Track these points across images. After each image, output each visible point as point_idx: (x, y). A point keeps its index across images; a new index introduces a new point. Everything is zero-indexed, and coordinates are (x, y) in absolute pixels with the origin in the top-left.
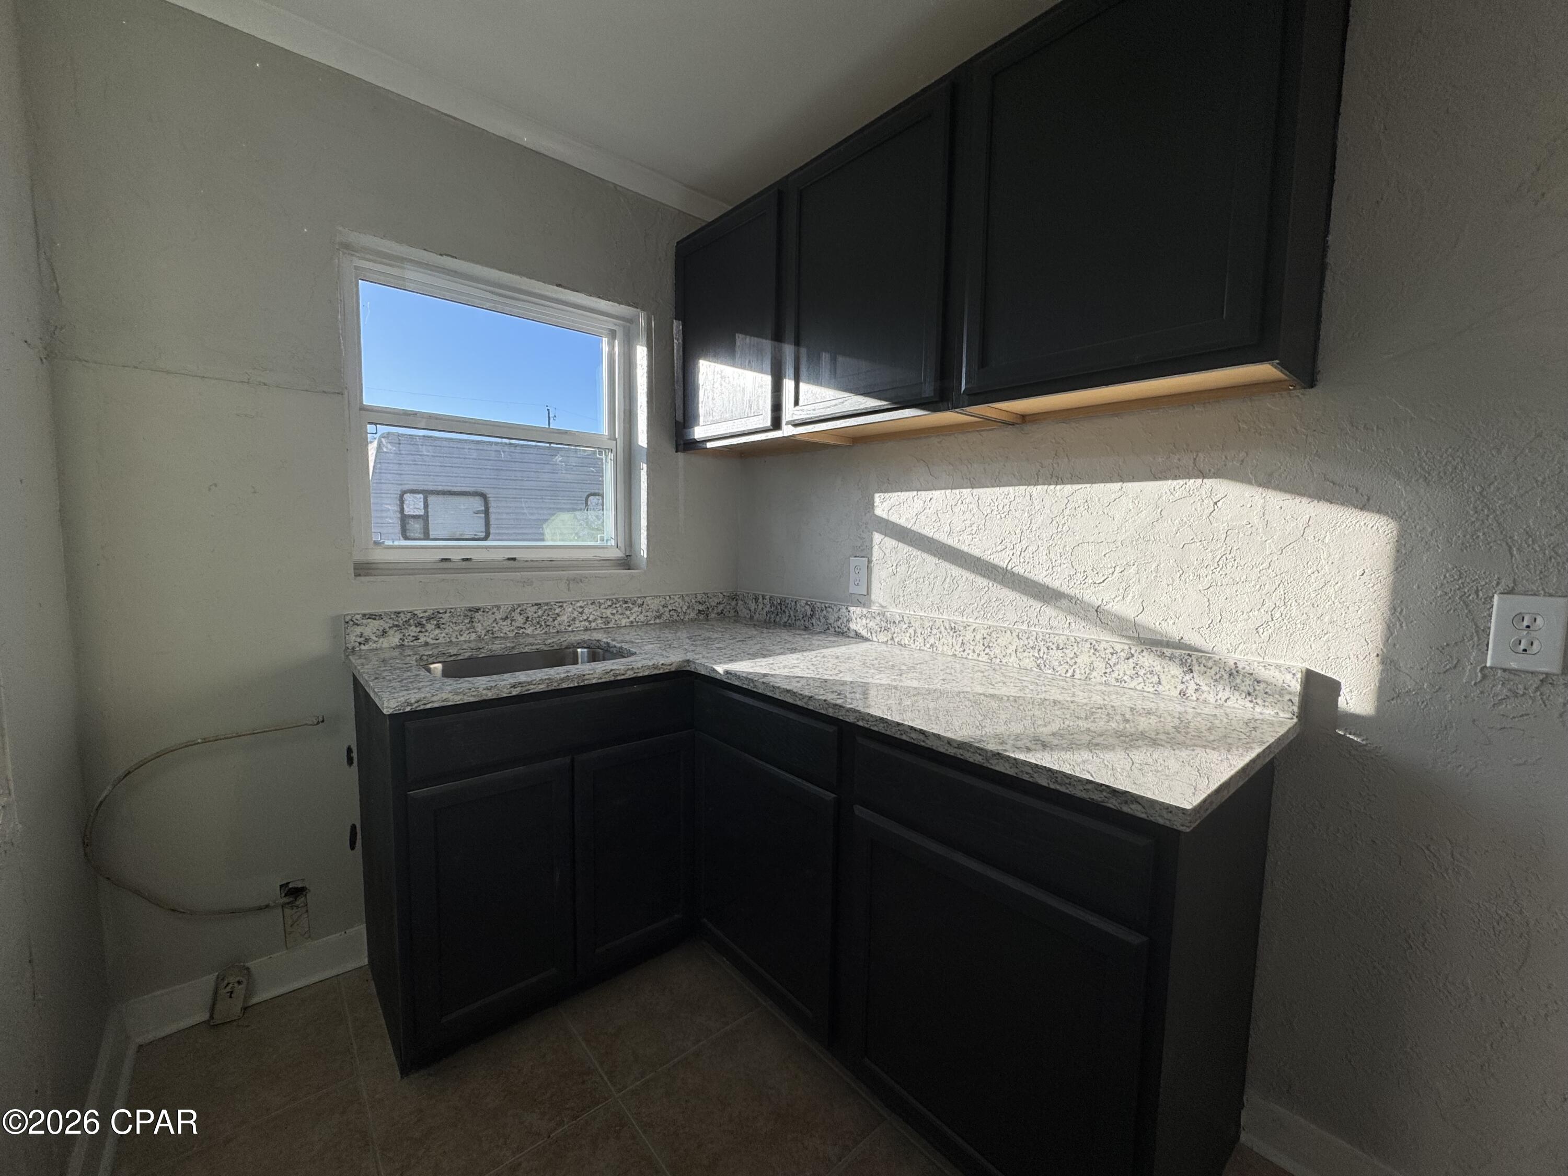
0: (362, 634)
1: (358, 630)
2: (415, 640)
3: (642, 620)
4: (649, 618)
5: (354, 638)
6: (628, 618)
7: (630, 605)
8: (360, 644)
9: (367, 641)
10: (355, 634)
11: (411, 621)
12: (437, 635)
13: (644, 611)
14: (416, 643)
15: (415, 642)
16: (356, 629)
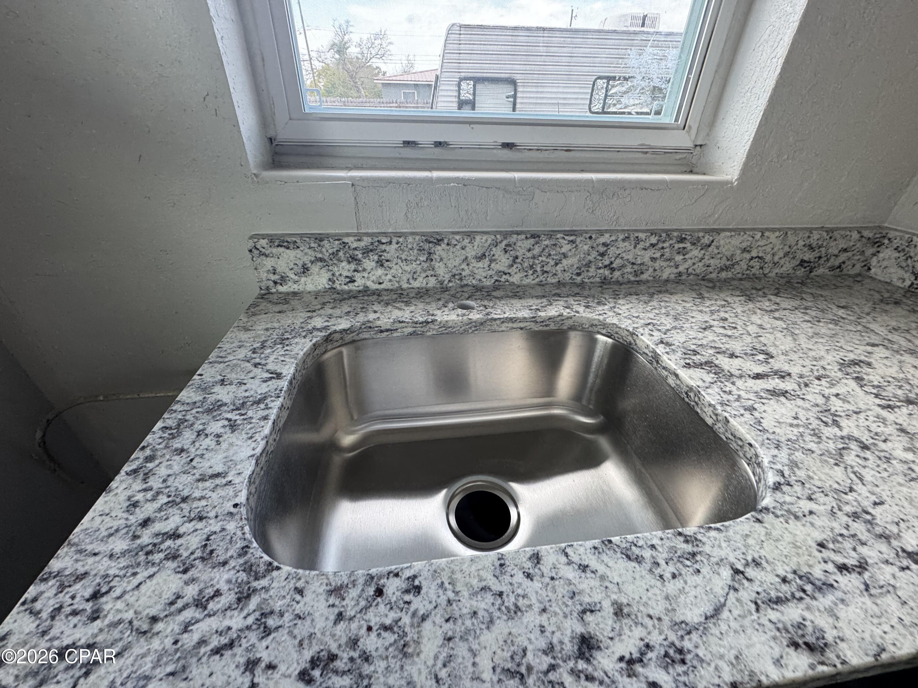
0: (275, 270)
1: (269, 263)
2: (350, 282)
3: (698, 271)
4: (710, 269)
5: (266, 274)
6: (677, 267)
7: (688, 245)
8: (275, 283)
9: (283, 280)
10: (265, 269)
11: (341, 254)
12: (380, 277)
13: (707, 257)
14: (351, 286)
15: (350, 284)
16: (265, 262)
